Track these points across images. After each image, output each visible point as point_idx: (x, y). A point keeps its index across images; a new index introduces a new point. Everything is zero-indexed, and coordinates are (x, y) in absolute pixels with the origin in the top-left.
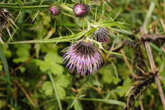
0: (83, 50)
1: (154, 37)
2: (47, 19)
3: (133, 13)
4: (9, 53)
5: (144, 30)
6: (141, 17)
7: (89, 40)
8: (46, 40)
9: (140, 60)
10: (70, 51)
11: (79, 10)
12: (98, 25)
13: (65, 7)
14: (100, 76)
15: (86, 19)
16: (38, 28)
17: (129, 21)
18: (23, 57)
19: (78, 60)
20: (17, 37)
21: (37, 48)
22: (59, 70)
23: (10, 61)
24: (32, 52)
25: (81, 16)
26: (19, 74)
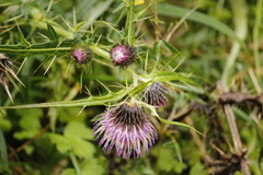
0: (126, 117)
1: (239, 98)
2: (69, 70)
3: (206, 60)
4: (8, 124)
5: (224, 87)
6: (218, 65)
7: (135, 102)
8: (68, 103)
9: (217, 133)
10: (105, 120)
11: (119, 55)
12: (150, 79)
13: (98, 49)
14: (154, 160)
15: (131, 69)
16: (54, 83)
17: (199, 72)
18: (31, 129)
19: (119, 136)
20: (20, 98)
21: (53, 115)
22: (87, 150)
23: (9, 136)
24: (45, 121)
25: (123, 64)
26: (23, 157)
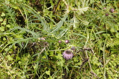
0: (68, 52)
1: (88, 49)
2: (58, 44)
3: (82, 42)
4: (48, 54)
5: (85, 47)
6: (84, 43)
7: (70, 50)
8: (58, 50)
9: (84, 55)
10: (64, 53)
11: (67, 42)
12: (72, 46)
13: (63, 41)
14: (73, 60)
15: (69, 44)
16: (56, 47)
17: (81, 45)
18: (52, 55)
19: (67, 56)
20: (50, 49)
21: (56, 52)
22: (61, 58)
23: (48, 56)
24: (54, 53)
25: (67, 43)
26: (51, 59)
